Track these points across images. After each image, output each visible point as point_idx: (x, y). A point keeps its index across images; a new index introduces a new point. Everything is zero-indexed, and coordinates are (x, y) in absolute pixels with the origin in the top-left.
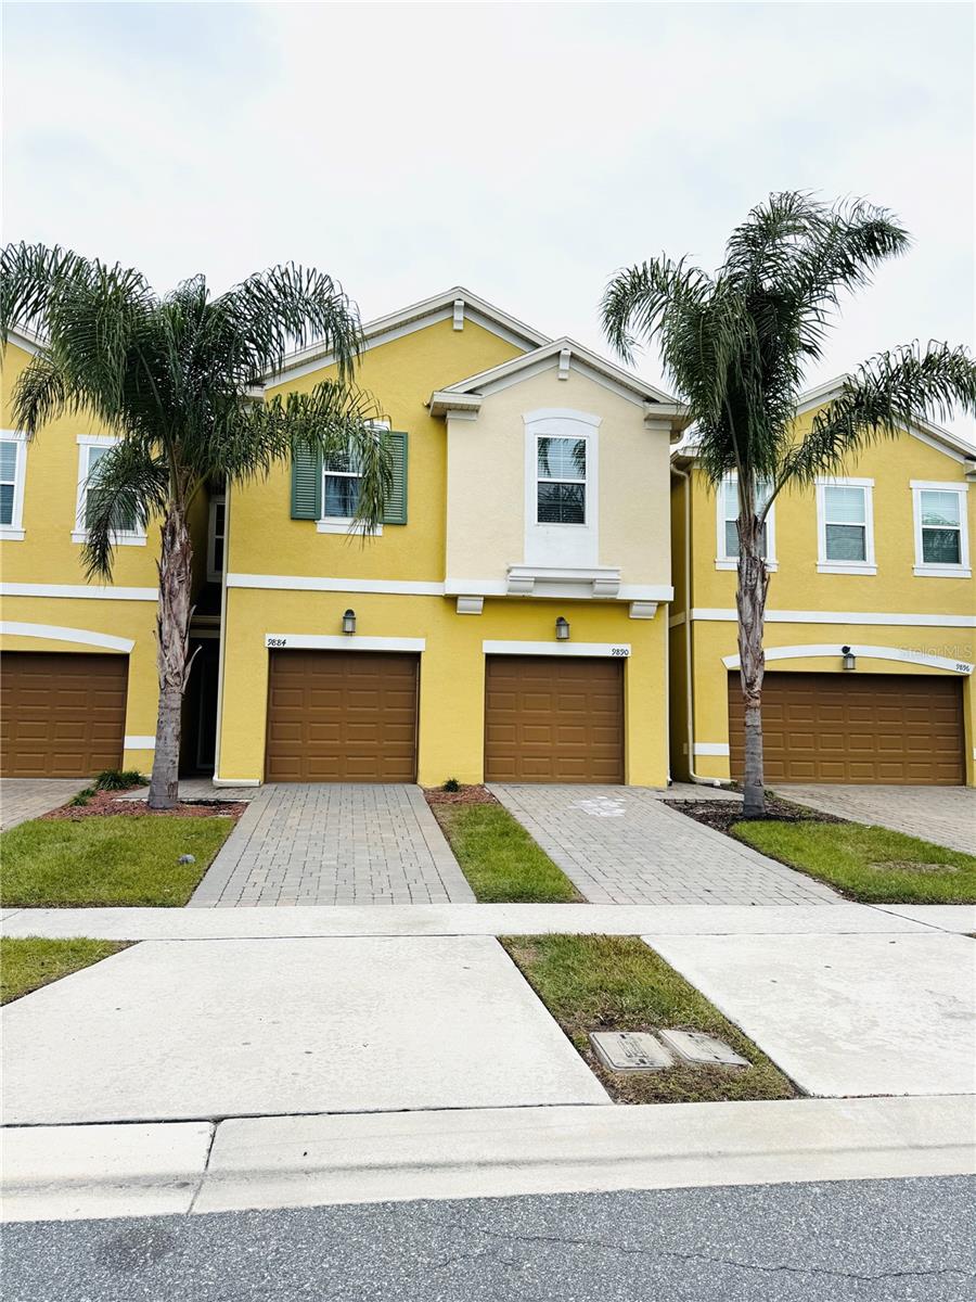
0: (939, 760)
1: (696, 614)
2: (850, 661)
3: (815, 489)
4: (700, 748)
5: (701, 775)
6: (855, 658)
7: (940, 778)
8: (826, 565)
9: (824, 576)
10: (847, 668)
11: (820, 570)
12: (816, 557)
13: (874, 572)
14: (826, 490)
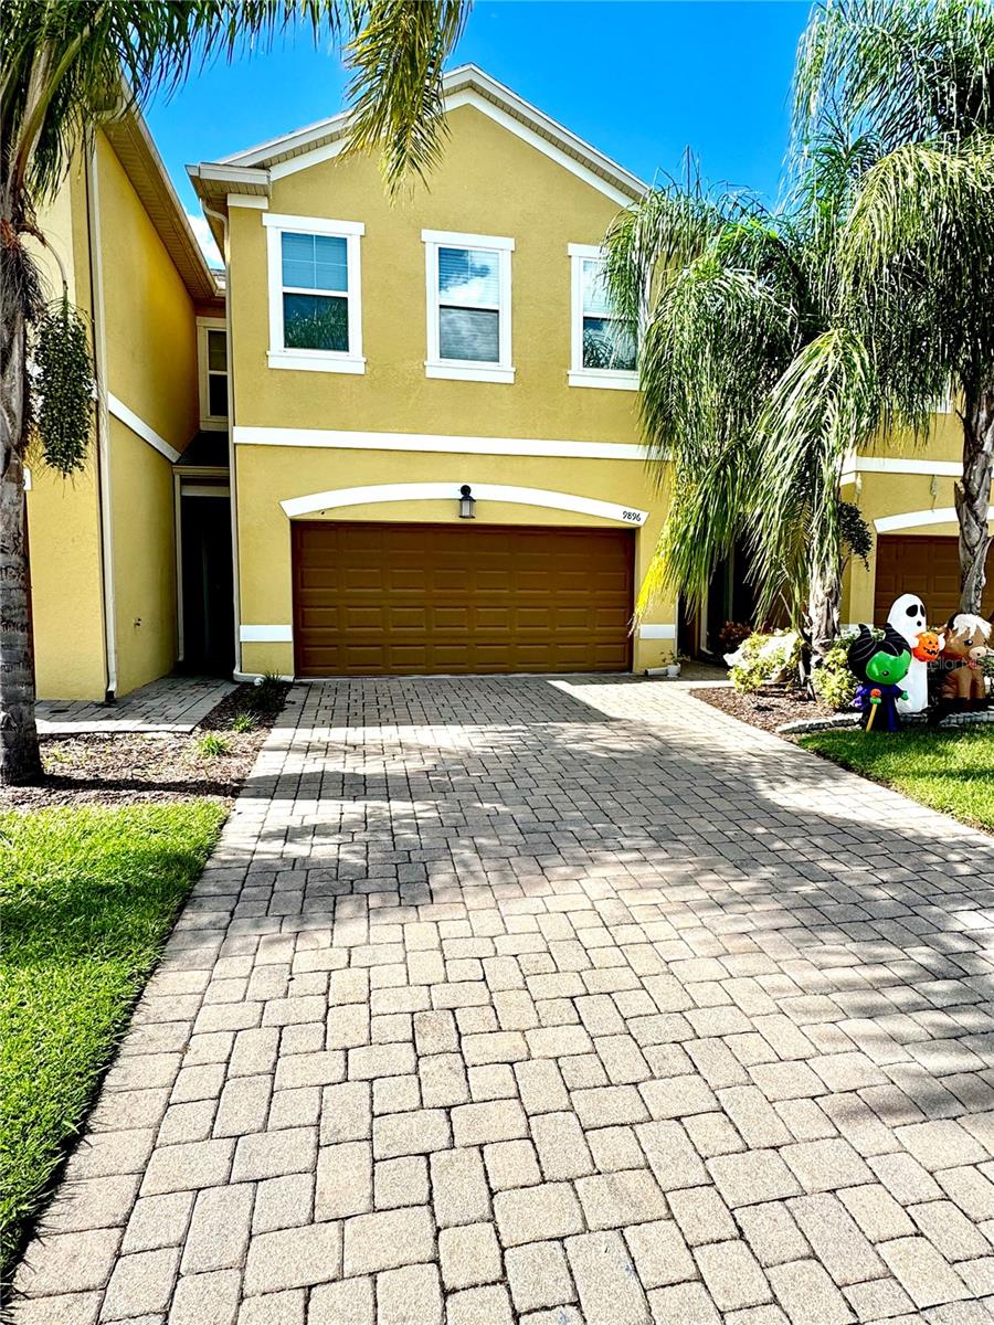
0: (597, 639)
1: (239, 435)
2: (466, 505)
3: (424, 250)
4: (246, 633)
5: (248, 671)
6: (474, 501)
7: (599, 662)
8: (438, 368)
9: (437, 382)
10: (464, 517)
11: (430, 373)
12: (424, 353)
13: (510, 379)
14: (440, 254)
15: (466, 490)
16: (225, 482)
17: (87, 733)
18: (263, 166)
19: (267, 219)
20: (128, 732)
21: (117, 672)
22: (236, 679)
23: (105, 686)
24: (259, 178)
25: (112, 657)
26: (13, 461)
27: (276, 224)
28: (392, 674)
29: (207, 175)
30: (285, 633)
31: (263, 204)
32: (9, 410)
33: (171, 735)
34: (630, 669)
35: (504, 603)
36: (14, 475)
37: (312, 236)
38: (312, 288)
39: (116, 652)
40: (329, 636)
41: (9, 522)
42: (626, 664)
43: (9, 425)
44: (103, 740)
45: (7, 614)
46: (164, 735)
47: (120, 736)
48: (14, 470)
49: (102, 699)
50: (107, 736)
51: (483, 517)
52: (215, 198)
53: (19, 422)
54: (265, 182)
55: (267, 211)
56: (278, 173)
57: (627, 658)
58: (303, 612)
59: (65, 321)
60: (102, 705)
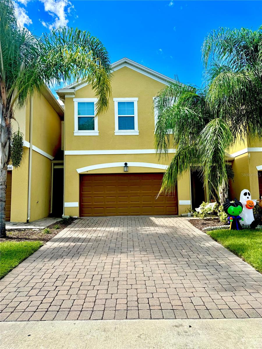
0: (167, 205)
1: (66, 153)
2: (125, 168)
3: (114, 103)
4: (66, 205)
5: (66, 215)
6: (128, 167)
7: (168, 212)
8: (118, 132)
9: (118, 136)
10: (126, 171)
11: (116, 134)
12: (114, 129)
13: (138, 134)
14: (118, 103)
15: (126, 164)
16: (62, 164)
17: (19, 229)
18: (73, 88)
19: (74, 100)
20: (28, 229)
21: (31, 215)
22: (63, 217)
23: (27, 218)
24: (72, 91)
25: (29, 211)
26: (5, 166)
27: (76, 101)
28: (106, 216)
29: (60, 91)
30: (76, 204)
31: (74, 96)
32: (5, 155)
33: (38, 229)
34: (177, 214)
35: (138, 195)
36: (5, 169)
37: (85, 102)
38: (85, 115)
39: (30, 209)
40: (89, 205)
41: (3, 179)
42: (176, 213)
43: (5, 158)
44: (22, 231)
45: (1, 199)
46: (37, 230)
47: (27, 230)
48: (5, 168)
49: (26, 222)
50: (24, 229)
51: (131, 171)
52: (62, 96)
53: (7, 158)
54: (73, 92)
55: (74, 98)
56: (76, 89)
57: (177, 211)
58: (82, 198)
59: (18, 136)
60: (25, 223)
